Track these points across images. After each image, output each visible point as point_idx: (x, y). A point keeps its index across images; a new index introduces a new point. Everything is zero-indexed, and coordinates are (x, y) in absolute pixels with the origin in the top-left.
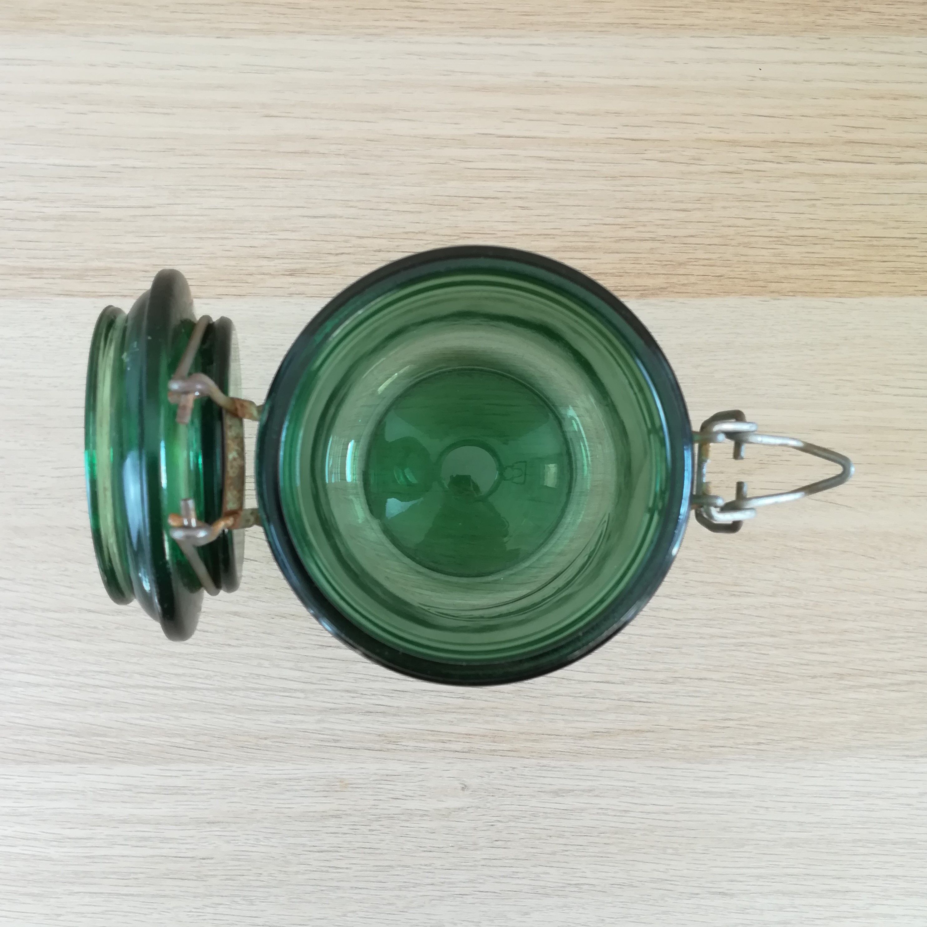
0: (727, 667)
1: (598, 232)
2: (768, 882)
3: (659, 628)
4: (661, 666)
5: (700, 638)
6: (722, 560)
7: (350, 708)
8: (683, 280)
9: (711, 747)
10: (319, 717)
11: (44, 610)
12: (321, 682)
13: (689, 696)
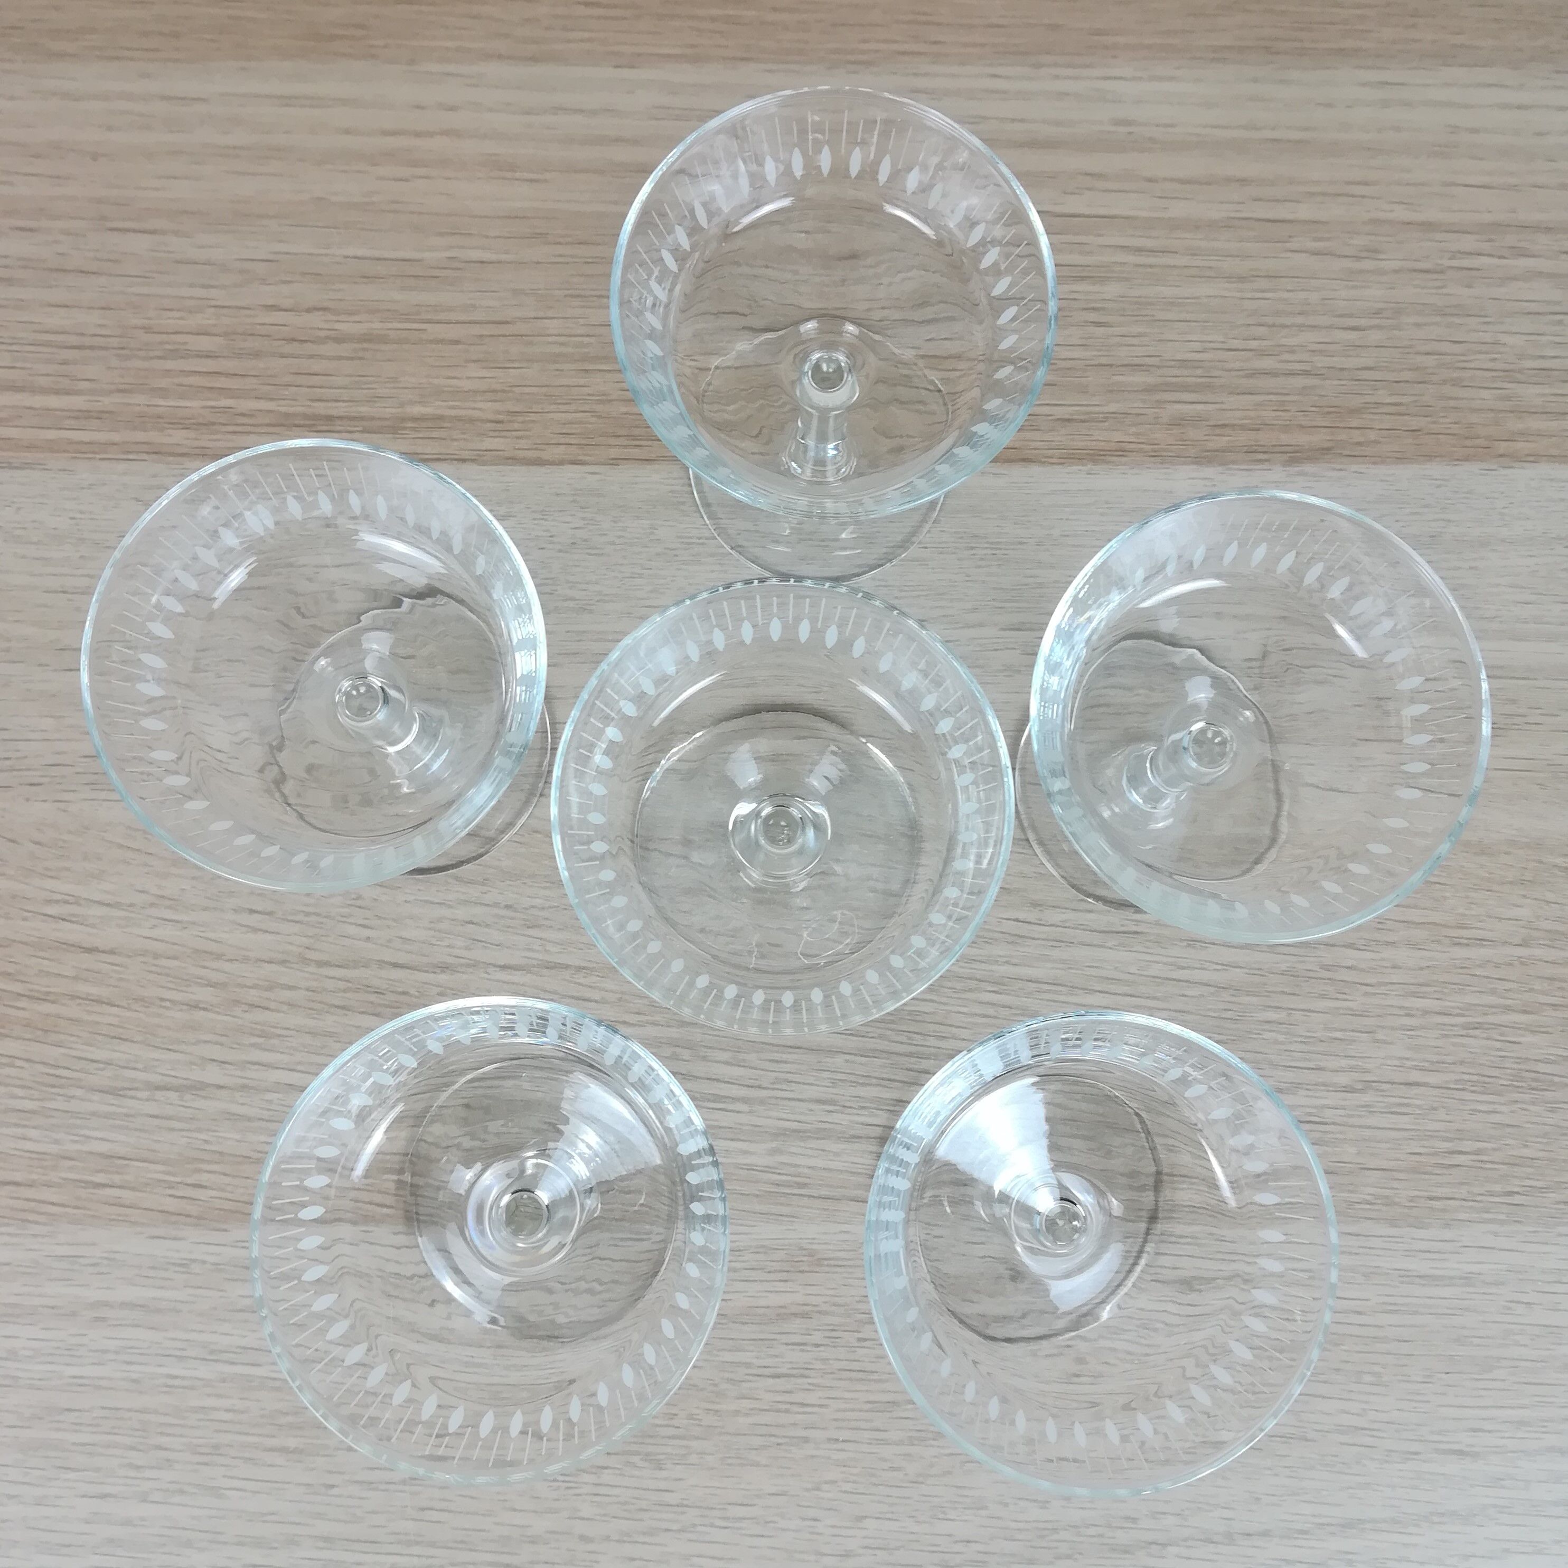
0: (1453, 1063)
1: (1219, 361)
2: (1536, 1432)
3: (1337, 999)
4: (1344, 1063)
5: (1408, 1015)
6: (1438, 886)
7: (825, 1129)
8: (1357, 436)
9: (1431, 1198)
10: (774, 1145)
11: (320, 964)
12: (776, 1086)
13: (1392, 1113)
